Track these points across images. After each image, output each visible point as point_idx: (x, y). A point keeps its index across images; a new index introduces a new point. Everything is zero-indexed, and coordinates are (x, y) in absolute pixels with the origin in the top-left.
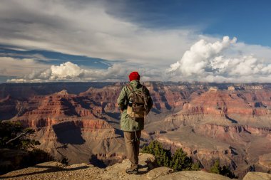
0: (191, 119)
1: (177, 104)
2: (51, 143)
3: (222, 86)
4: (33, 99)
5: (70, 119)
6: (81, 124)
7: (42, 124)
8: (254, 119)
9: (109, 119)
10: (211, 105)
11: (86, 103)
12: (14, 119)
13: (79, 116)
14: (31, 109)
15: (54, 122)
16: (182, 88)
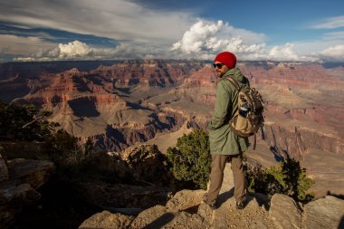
0: (190, 91)
1: (179, 79)
2: (68, 117)
4: (44, 77)
5: (84, 95)
6: (94, 99)
7: (56, 100)
9: (120, 93)
10: (206, 79)
11: (98, 80)
12: (28, 96)
13: (92, 92)
14: (44, 87)
15: (68, 98)
16: (182, 64)
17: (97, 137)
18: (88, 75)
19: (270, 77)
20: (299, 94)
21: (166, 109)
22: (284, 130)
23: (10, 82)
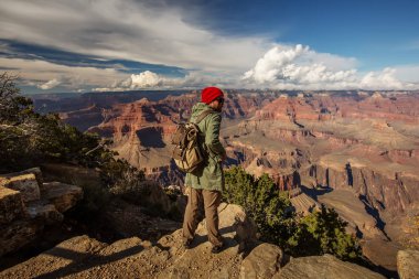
0: (263, 125)
1: (250, 110)
2: (135, 147)
3: (293, 94)
4: (116, 107)
5: (151, 125)
6: (161, 130)
7: (126, 130)
8: (319, 124)
10: (281, 111)
11: (165, 110)
12: (102, 125)
13: (159, 122)
14: (116, 116)
15: (137, 128)
16: (255, 95)
17: (161, 168)
18: (158, 105)
19: (360, 110)
20: (402, 132)
21: (235, 143)
22: (380, 176)
23: (88, 112)
